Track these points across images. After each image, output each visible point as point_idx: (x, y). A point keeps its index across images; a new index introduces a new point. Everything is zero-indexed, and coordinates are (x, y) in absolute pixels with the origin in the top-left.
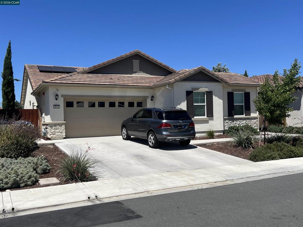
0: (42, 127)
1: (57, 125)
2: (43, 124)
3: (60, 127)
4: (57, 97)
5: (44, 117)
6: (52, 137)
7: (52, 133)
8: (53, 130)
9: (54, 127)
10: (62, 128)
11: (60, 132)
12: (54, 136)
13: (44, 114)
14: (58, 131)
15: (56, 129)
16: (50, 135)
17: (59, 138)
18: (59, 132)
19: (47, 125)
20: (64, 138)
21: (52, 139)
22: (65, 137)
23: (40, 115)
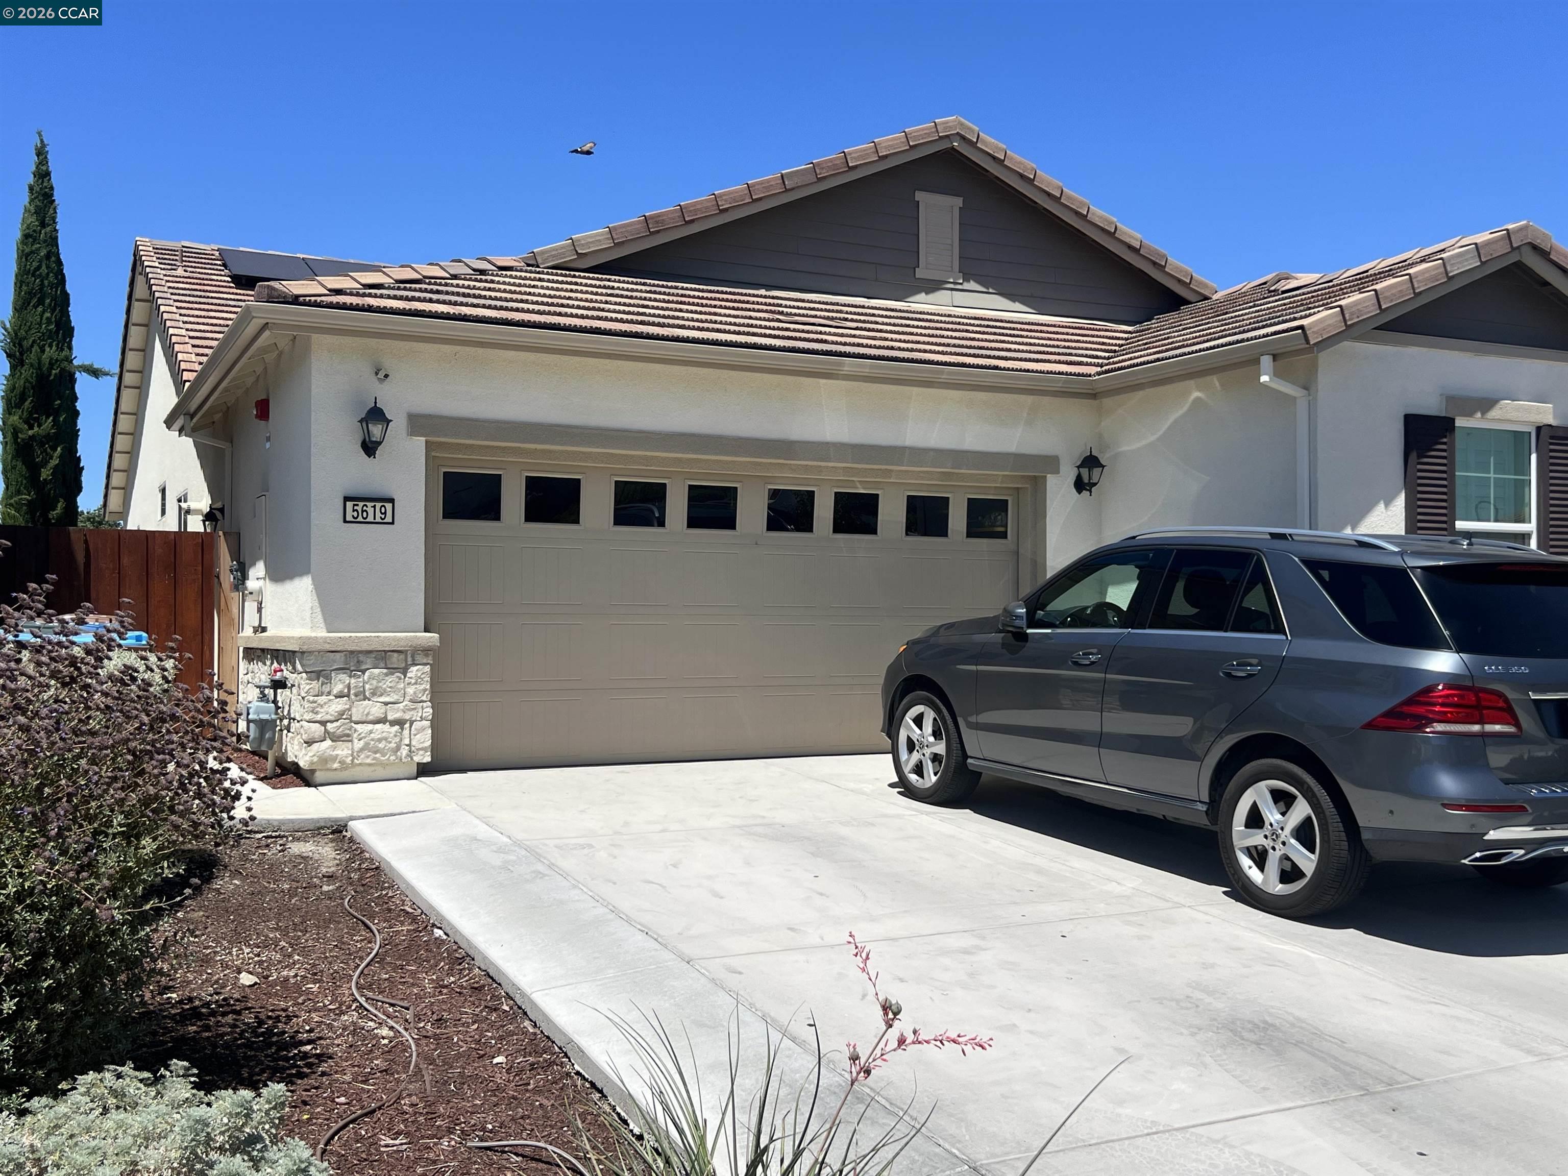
0: (242, 671)
1: (369, 662)
2: (247, 650)
3: (390, 681)
4: (376, 430)
5: (260, 592)
6: (325, 760)
7: (323, 723)
8: (338, 705)
9: (344, 677)
10: (411, 690)
11: (393, 723)
12: (343, 751)
13: (257, 571)
14: (376, 710)
15: (362, 695)
16: (309, 743)
17: (380, 772)
18: (382, 721)
19: (281, 656)
20: (424, 771)
21: (319, 776)
22: (427, 759)
23: (227, 579)
